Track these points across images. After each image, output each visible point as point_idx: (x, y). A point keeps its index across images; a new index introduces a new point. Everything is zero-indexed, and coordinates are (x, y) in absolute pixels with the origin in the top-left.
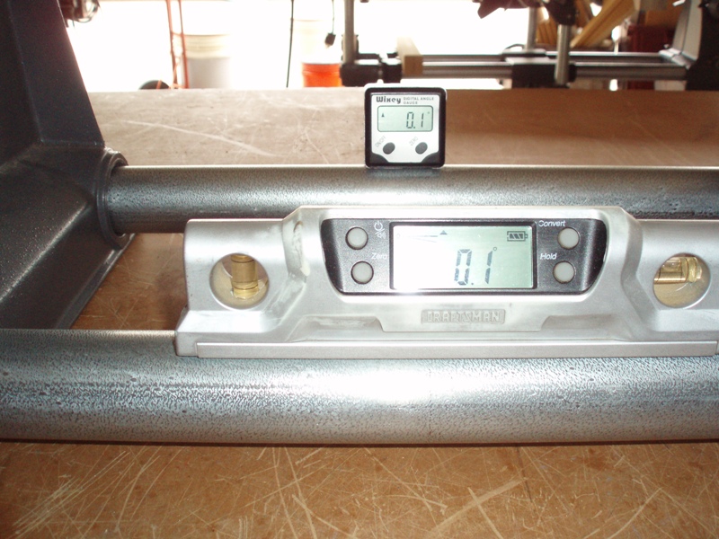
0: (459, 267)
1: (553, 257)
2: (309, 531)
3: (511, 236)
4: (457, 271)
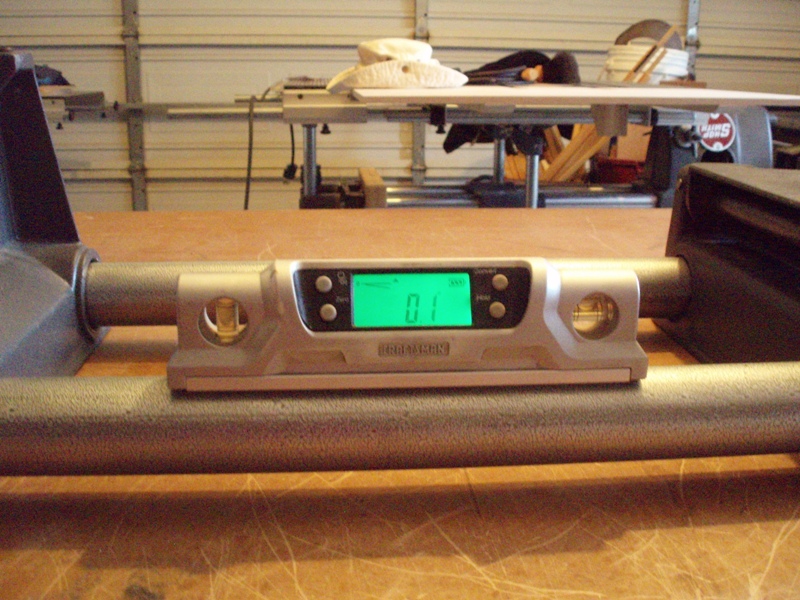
0: (409, 309)
1: (487, 298)
2: (285, 546)
3: (452, 283)
4: (408, 312)
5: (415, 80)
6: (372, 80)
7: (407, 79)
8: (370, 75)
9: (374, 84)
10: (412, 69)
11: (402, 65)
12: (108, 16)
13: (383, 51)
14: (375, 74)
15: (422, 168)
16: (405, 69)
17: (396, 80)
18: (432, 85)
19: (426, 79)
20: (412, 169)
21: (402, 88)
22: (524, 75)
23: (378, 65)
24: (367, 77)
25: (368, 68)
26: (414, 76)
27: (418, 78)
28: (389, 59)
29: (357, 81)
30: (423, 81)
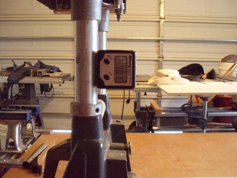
5: (175, 82)
6: (163, 82)
7: (173, 82)
8: (162, 81)
9: (163, 83)
10: (174, 79)
11: (172, 78)
12: (71, 51)
13: (165, 73)
14: (163, 80)
15: (161, 95)
16: (172, 79)
17: (170, 82)
18: (180, 83)
19: (178, 82)
20: (158, 96)
21: (171, 84)
22: (203, 77)
23: (164, 78)
24: (161, 81)
25: (162, 78)
26: (175, 81)
27: (176, 81)
28: (167, 76)
29: (158, 82)
30: (177, 82)
